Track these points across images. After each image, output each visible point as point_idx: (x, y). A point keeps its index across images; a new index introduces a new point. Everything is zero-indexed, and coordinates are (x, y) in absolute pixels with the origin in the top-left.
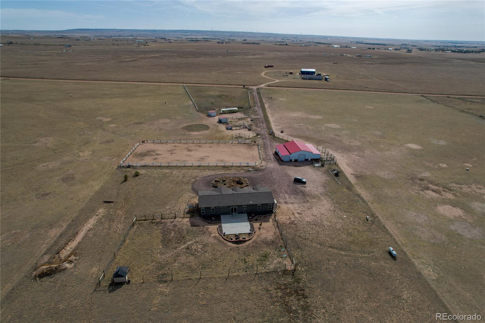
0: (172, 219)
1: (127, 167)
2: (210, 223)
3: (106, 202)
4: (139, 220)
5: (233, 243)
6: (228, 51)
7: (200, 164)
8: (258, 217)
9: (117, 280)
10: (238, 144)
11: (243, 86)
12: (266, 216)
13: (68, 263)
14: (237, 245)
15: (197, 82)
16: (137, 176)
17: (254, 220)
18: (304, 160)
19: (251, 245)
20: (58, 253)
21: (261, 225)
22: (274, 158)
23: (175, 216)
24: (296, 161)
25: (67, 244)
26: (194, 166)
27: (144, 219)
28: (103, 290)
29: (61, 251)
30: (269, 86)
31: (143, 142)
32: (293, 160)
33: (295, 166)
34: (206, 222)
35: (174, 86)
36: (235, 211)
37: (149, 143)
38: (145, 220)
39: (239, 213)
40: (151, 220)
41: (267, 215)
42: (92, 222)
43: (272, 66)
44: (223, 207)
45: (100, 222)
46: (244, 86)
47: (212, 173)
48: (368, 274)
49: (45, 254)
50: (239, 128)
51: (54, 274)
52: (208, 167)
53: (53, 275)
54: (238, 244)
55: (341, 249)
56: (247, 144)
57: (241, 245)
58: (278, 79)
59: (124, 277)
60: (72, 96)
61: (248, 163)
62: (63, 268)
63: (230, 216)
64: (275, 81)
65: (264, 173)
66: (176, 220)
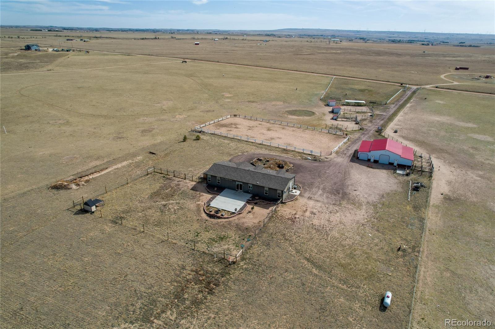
0: (182, 179)
1: (198, 132)
2: (209, 192)
3: (151, 153)
4: (156, 172)
12: (270, 204)
13: (76, 185)
16: (198, 140)
17: (253, 202)
18: (388, 163)
19: (222, 223)
20: (80, 177)
21: (252, 208)
22: (351, 154)
23: (185, 177)
25: (93, 173)
26: (256, 143)
28: (72, 211)
29: (83, 177)
30: (437, 87)
31: (235, 116)
32: (372, 160)
33: (368, 167)
34: (207, 190)
35: (324, 77)
36: (241, 189)
37: (241, 118)
38: (160, 173)
39: (244, 192)
40: (165, 175)
41: (272, 202)
42: (125, 163)
43: (467, 69)
44: (229, 180)
46: (402, 84)
50: (346, 120)
52: (269, 147)
54: (211, 218)
58: (458, 82)
59: (90, 206)
61: (311, 151)
64: (453, 83)
66: (185, 181)
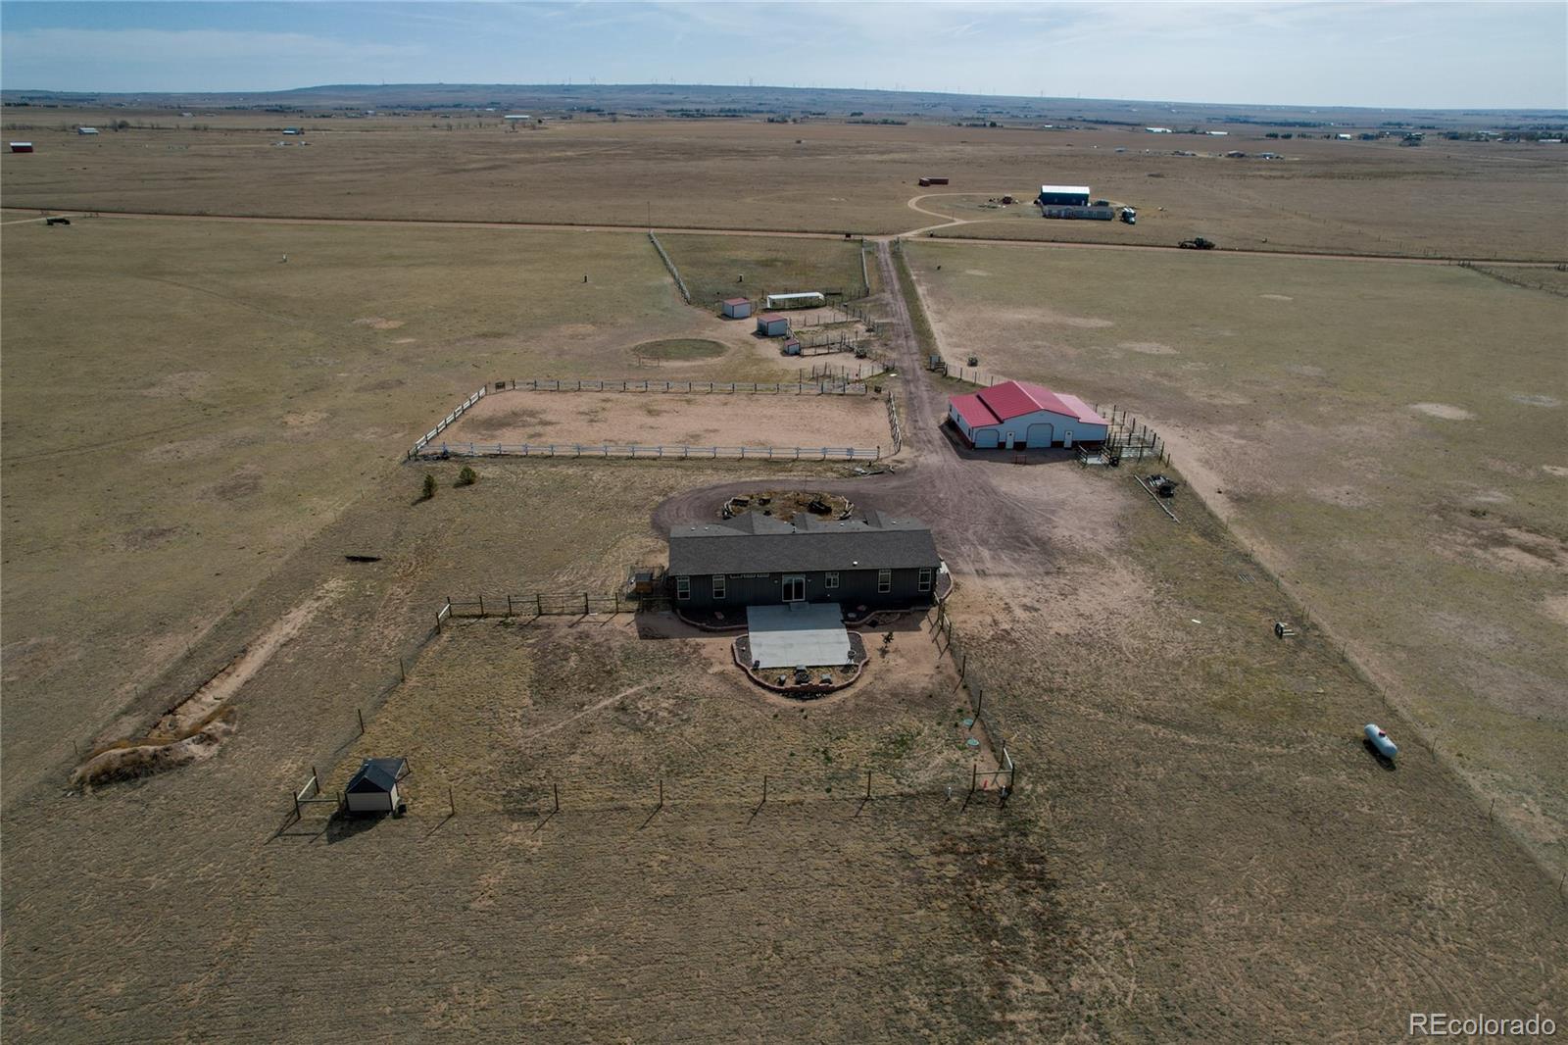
0: (573, 614)
1: (438, 458)
2: (708, 631)
3: (353, 559)
4: (460, 616)
5: (787, 697)
6: (799, 142)
7: (686, 451)
8: (880, 614)
9: (362, 801)
10: (819, 395)
11: (843, 237)
12: (909, 614)
13: (201, 741)
14: (799, 704)
15: (693, 225)
16: (469, 482)
17: (865, 623)
18: (1049, 445)
19: (850, 705)
20: (170, 712)
21: (888, 639)
22: (941, 438)
23: (586, 606)
24: (1020, 446)
25: (206, 683)
26: (665, 457)
27: (478, 611)
28: (306, 834)
29: (180, 704)
30: (932, 236)
31: (500, 386)
32: (1010, 445)
33: (1016, 463)
34: (695, 626)
35: (617, 234)
36: (799, 595)
37: (520, 390)
38: (479, 617)
39: (811, 602)
40: (501, 616)
41: (913, 609)
42: (299, 617)
43: (944, 182)
44: (757, 579)
45: (326, 618)
46: (848, 235)
47: (728, 478)
48: (1287, 813)
49: (125, 713)
50: (827, 351)
51: (147, 775)
52: (715, 463)
53: (141, 780)
54: (804, 700)
55: (1186, 727)
56: (848, 395)
57: (814, 703)
58: (964, 219)
59: (384, 791)
60: (285, 261)
61: (850, 451)
62: (181, 757)
63: (779, 609)
64: (952, 221)
65: (905, 481)
66: (587, 618)
